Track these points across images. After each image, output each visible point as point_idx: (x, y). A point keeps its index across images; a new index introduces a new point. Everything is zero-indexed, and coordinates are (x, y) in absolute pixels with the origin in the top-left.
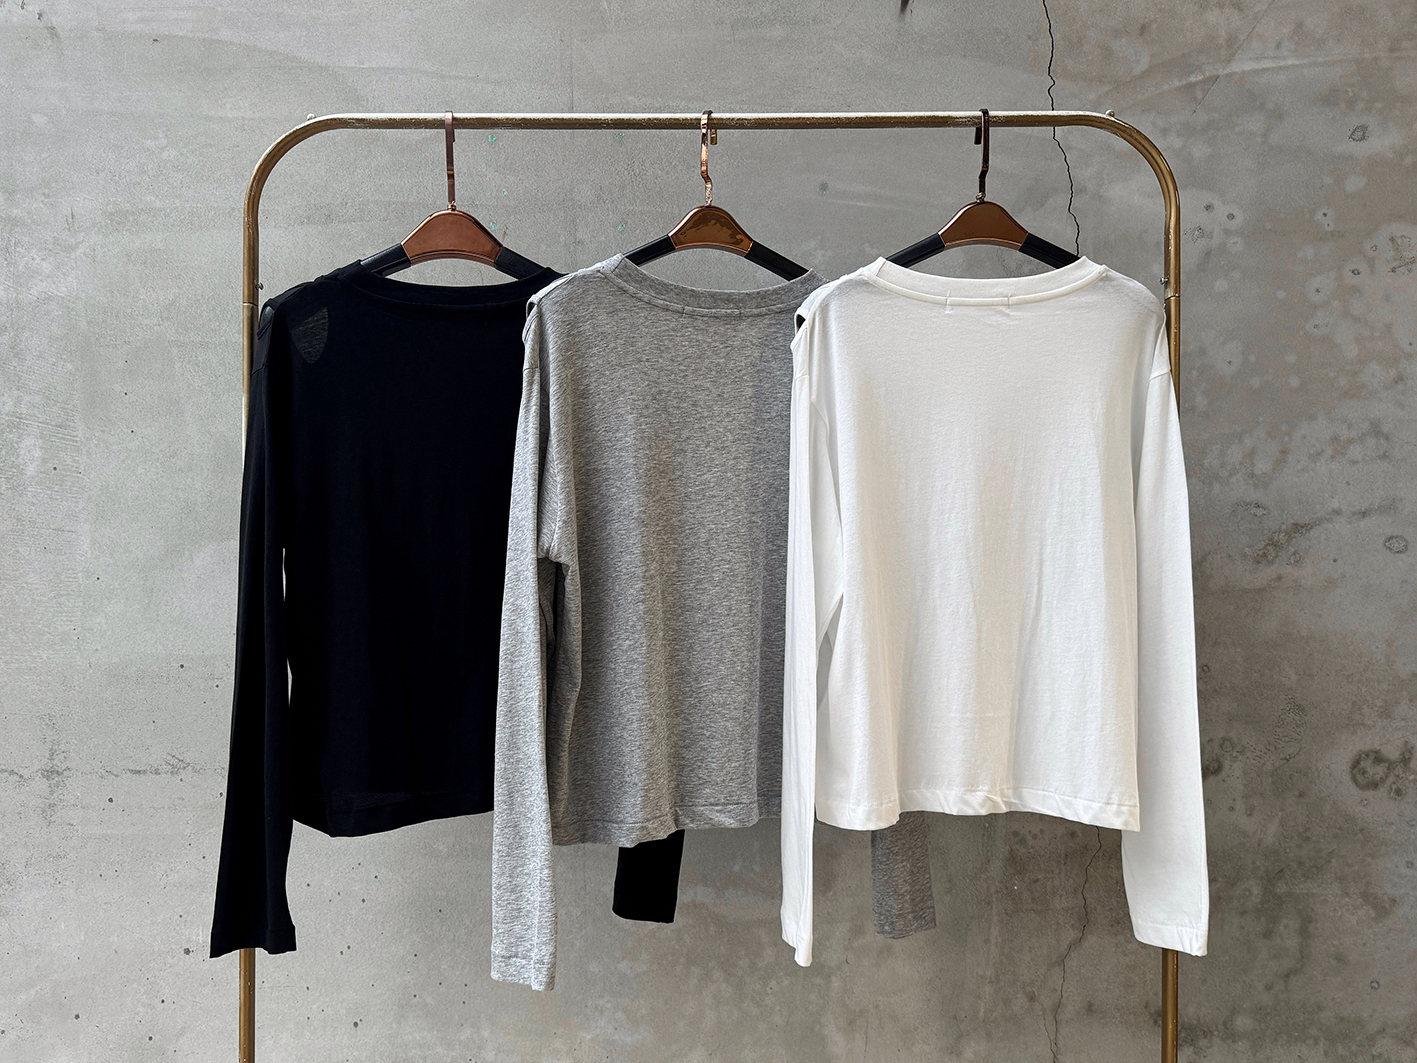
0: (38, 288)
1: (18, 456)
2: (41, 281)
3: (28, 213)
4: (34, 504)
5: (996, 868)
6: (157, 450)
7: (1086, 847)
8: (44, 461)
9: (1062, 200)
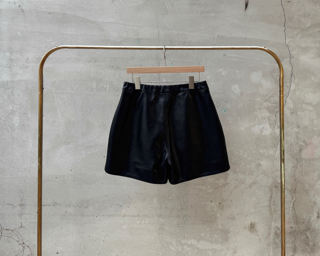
0: (18, 78)
1: (13, 121)
2: (19, 76)
3: (16, 58)
4: (17, 134)
5: (272, 236)
6: (50, 121)
7: (295, 231)
8: (20, 123)
9: (288, 60)
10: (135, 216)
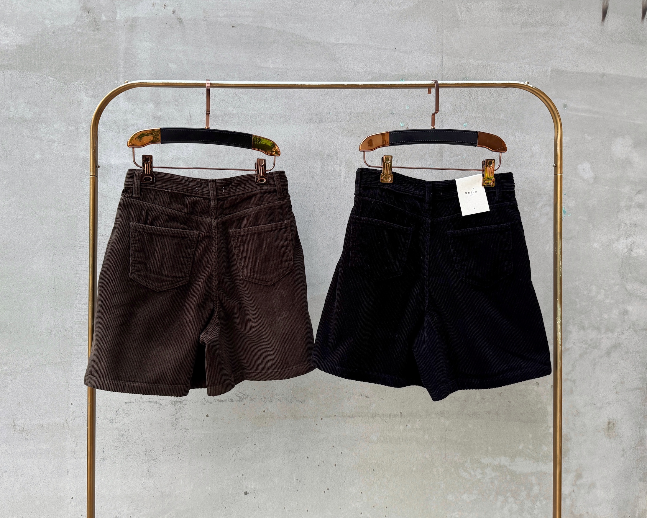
2: (174, 149)
10: (395, 416)
